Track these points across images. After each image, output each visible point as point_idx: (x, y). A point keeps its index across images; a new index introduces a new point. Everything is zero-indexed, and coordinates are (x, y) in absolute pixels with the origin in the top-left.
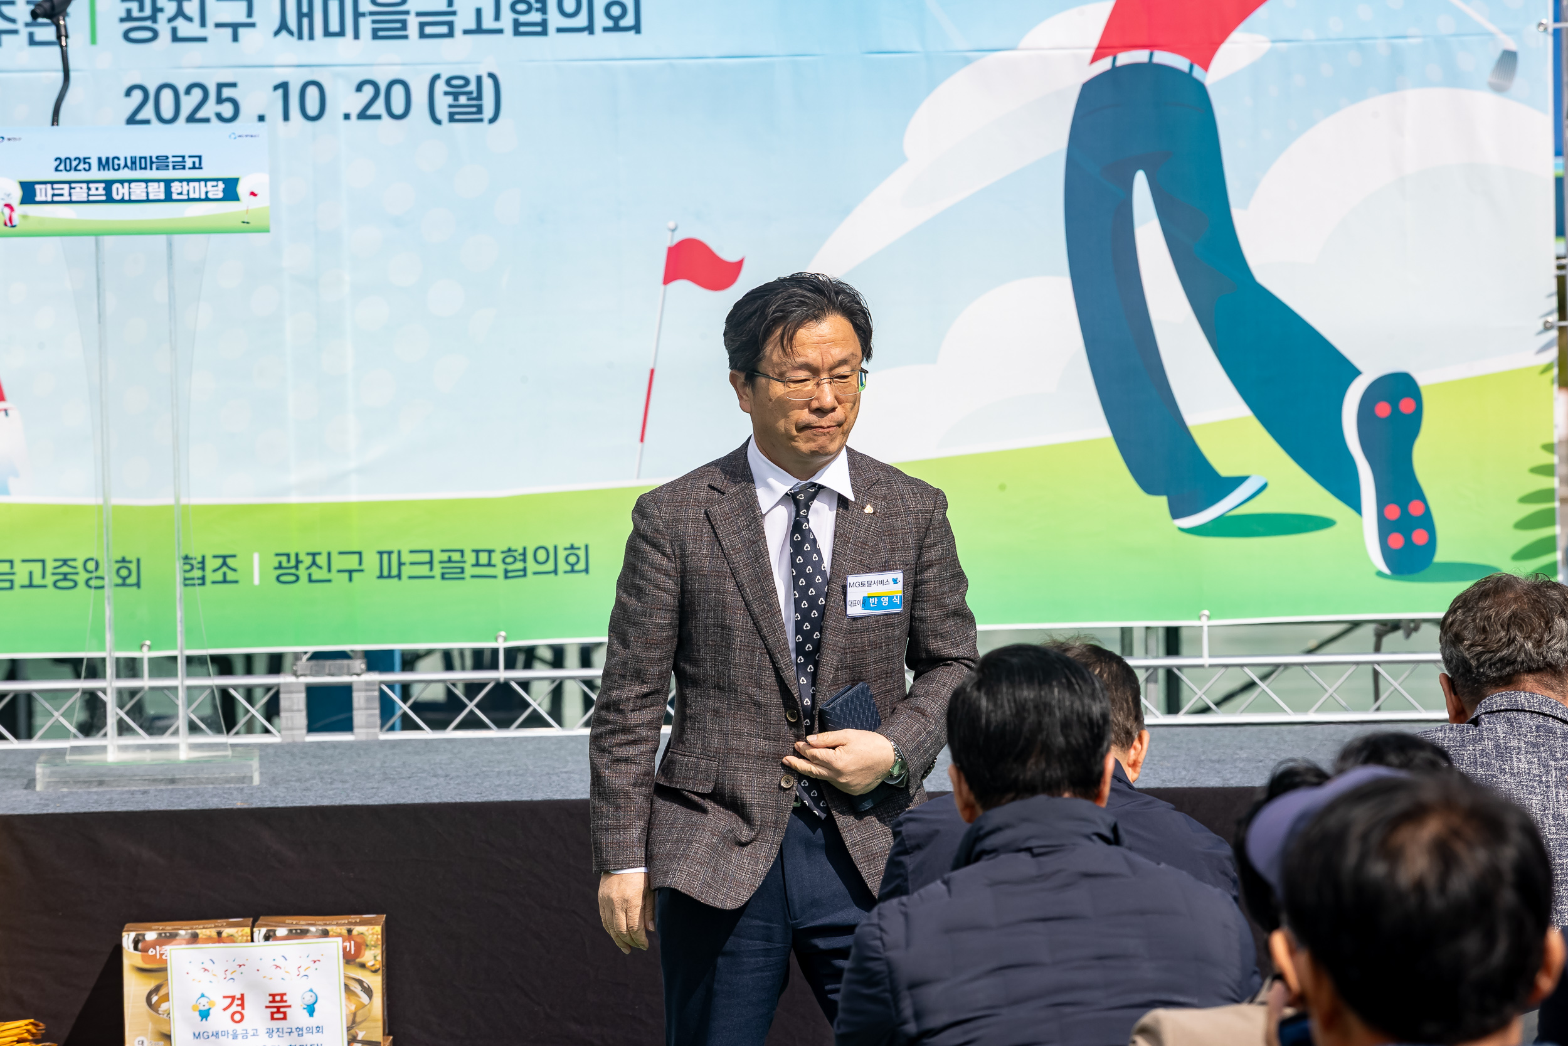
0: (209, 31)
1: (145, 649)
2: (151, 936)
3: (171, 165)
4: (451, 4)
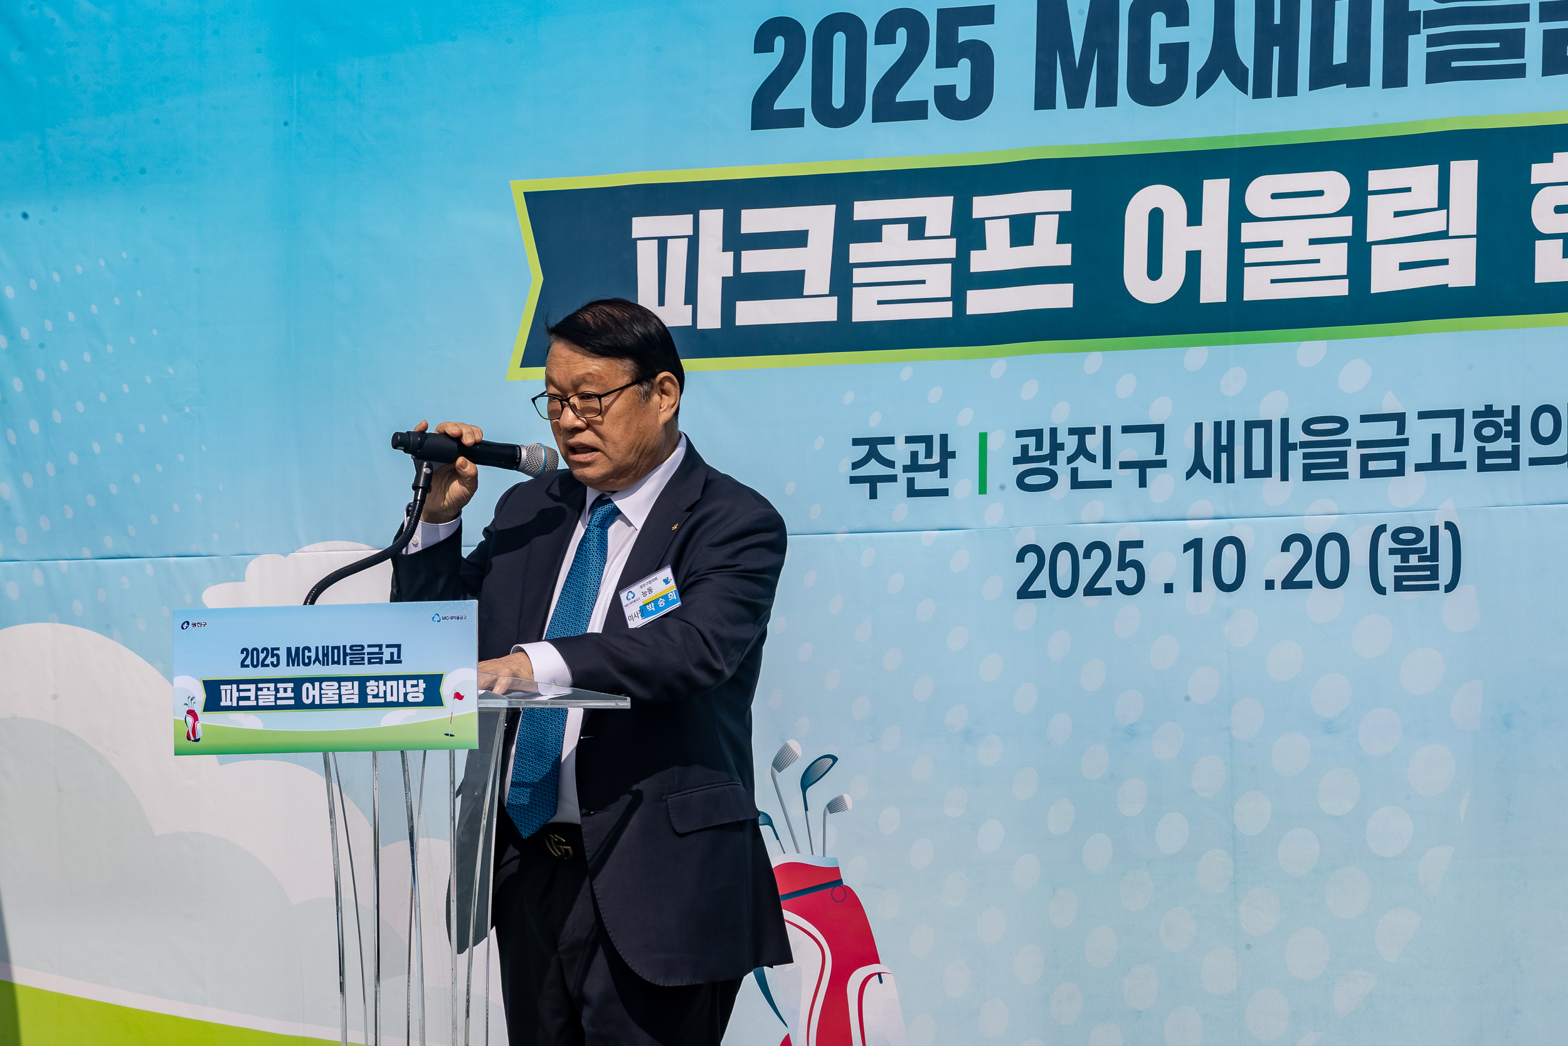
0: (1114, 474)
3: (366, 658)
4: (1401, 429)
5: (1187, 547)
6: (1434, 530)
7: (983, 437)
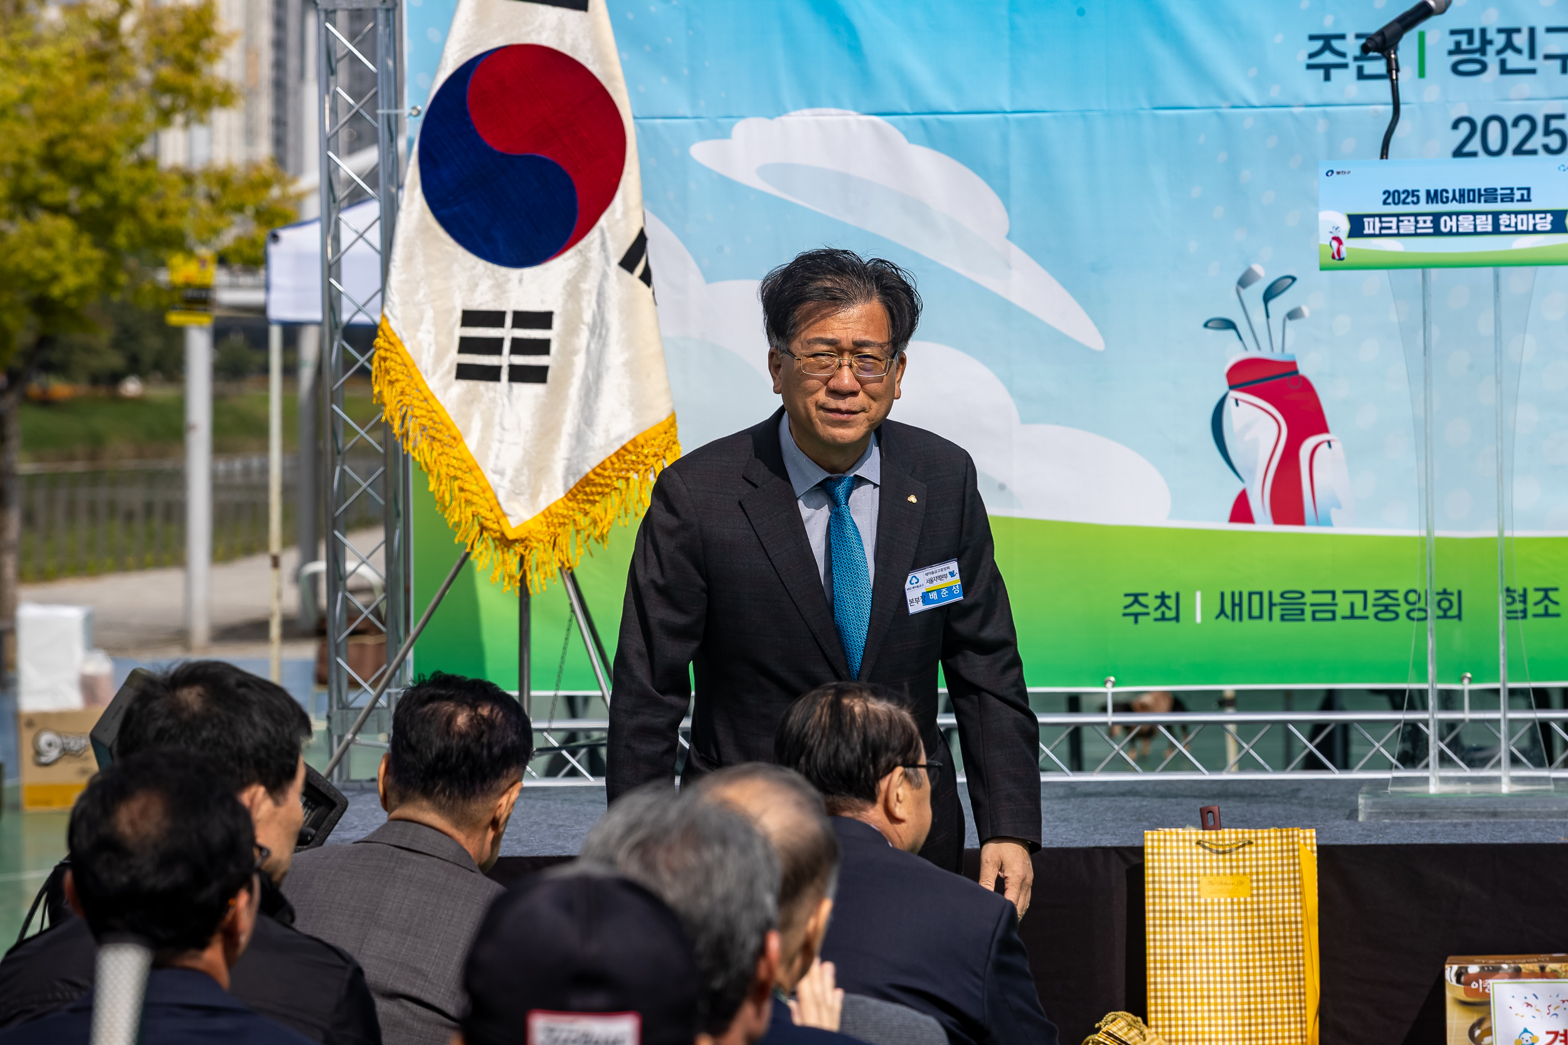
0: (1539, 63)
1: (1466, 681)
2: (1473, 969)
3: (1499, 198)
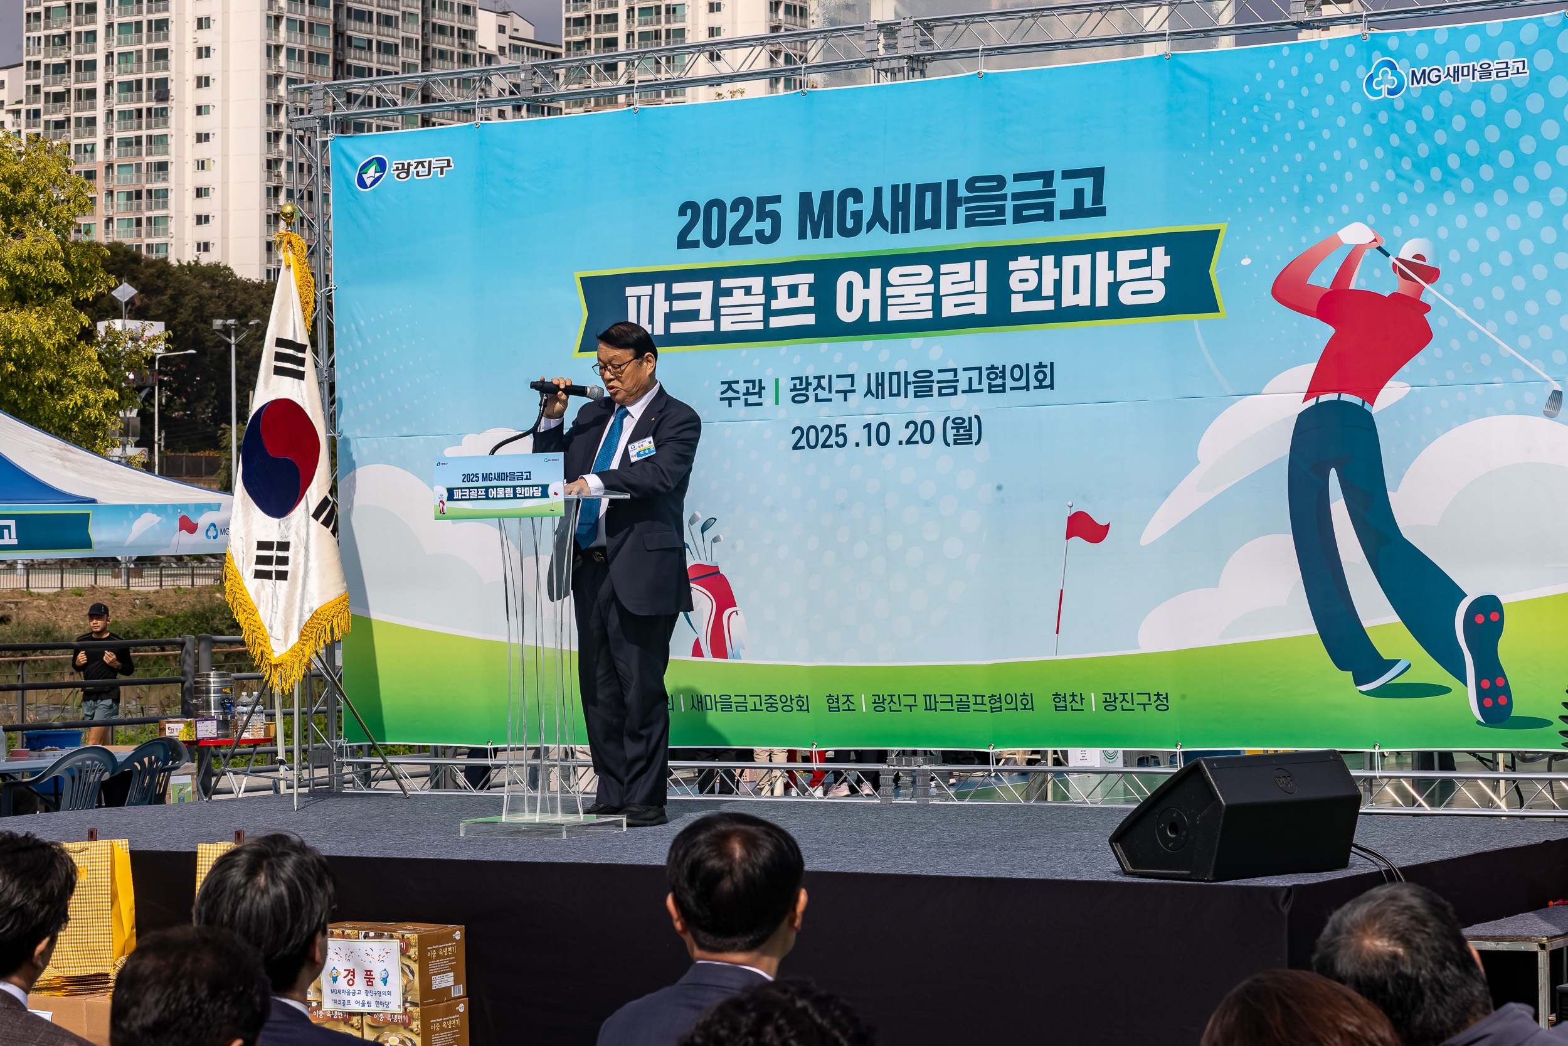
0: (833, 395)
3: (515, 478)
4: (955, 375)
5: (865, 427)
6: (970, 418)
7: (777, 381)
